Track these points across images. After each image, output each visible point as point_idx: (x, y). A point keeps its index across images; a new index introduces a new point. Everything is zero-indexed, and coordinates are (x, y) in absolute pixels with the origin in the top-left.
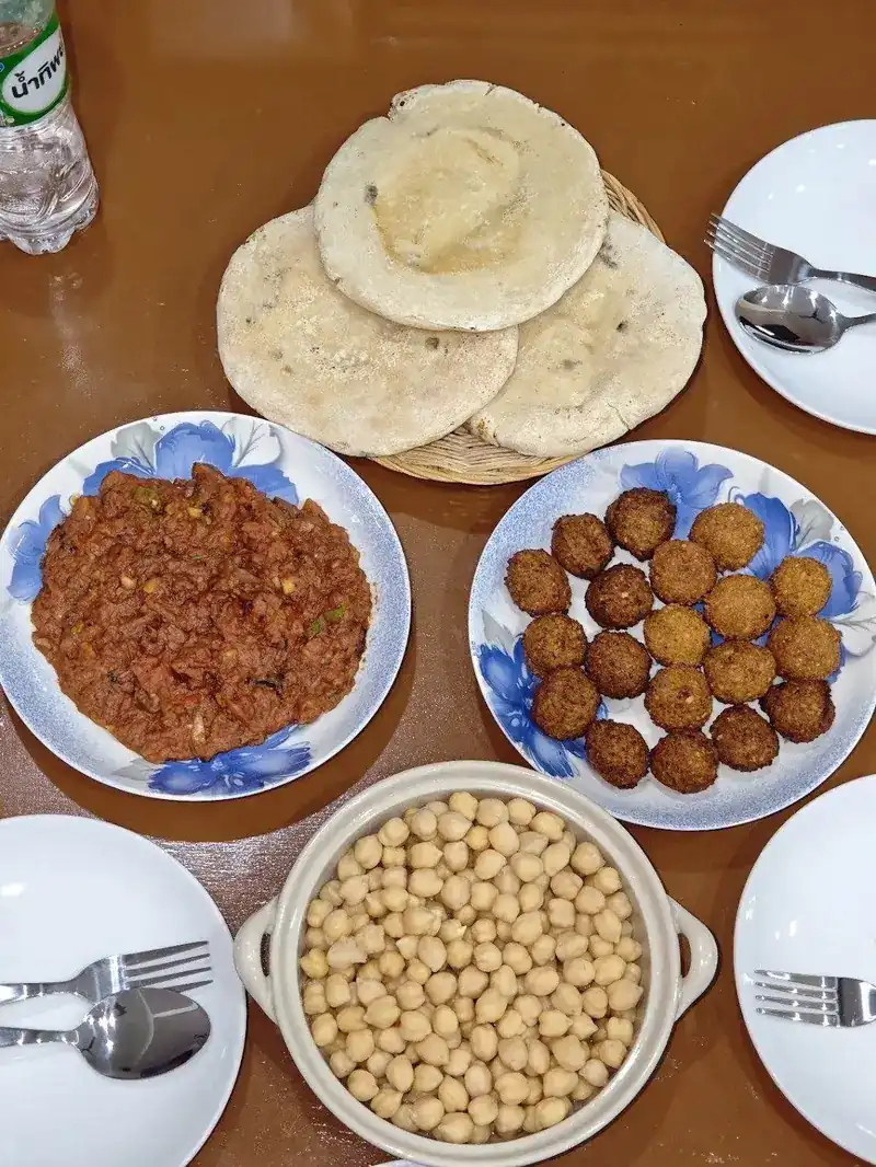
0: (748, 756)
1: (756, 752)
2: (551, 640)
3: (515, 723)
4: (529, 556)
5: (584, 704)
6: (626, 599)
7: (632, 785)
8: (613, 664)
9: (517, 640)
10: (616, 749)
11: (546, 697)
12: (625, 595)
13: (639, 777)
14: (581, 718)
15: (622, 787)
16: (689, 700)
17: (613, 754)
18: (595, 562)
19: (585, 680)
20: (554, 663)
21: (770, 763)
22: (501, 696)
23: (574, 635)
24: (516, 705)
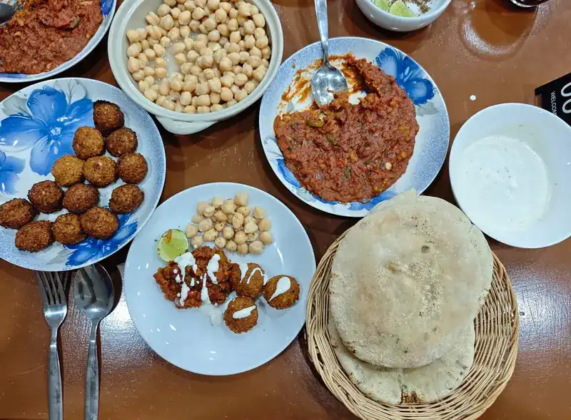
0: (130, 141)
1: (129, 138)
2: (66, 230)
3: (108, 248)
4: (18, 240)
5: (100, 213)
6: (46, 192)
7: (143, 194)
8: (78, 199)
9: (67, 248)
10: (124, 199)
11: (96, 231)
12: (44, 193)
13: (139, 190)
14: (107, 214)
15: (143, 198)
16: (101, 164)
17: (126, 200)
18: (25, 207)
19: (87, 213)
20: (78, 229)
21: (135, 132)
22: (94, 256)
23: (64, 219)
24: (100, 248)
